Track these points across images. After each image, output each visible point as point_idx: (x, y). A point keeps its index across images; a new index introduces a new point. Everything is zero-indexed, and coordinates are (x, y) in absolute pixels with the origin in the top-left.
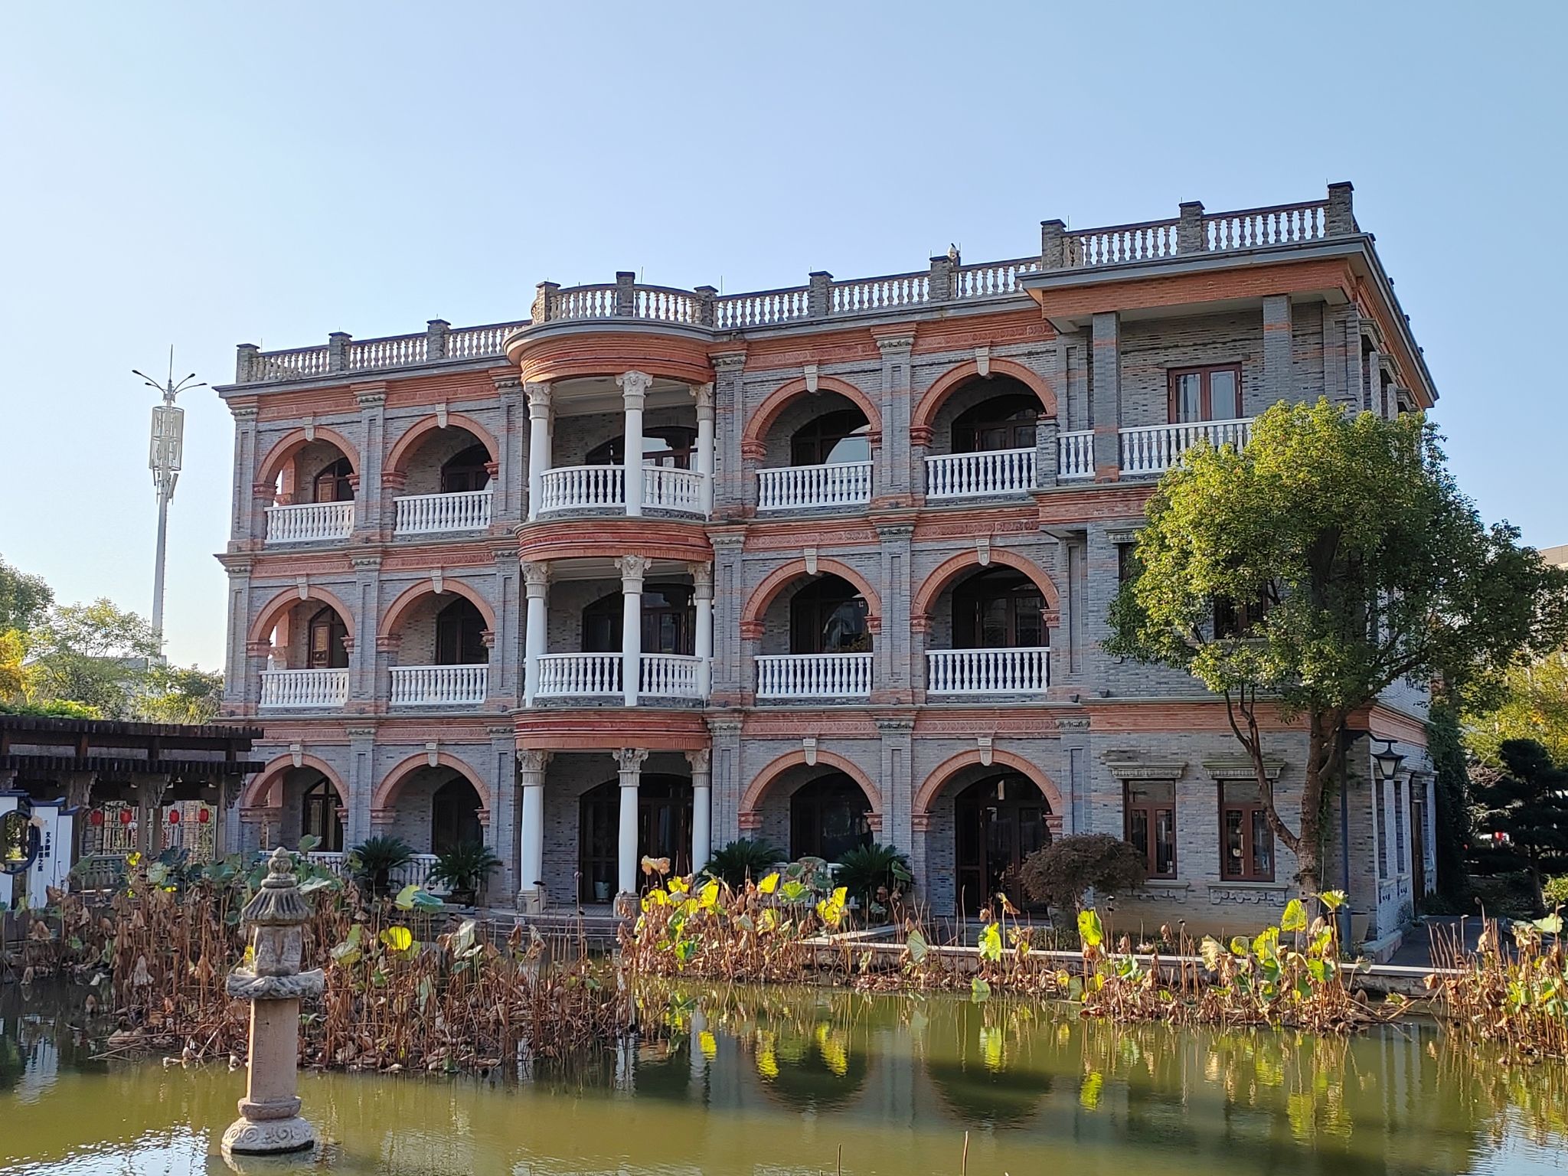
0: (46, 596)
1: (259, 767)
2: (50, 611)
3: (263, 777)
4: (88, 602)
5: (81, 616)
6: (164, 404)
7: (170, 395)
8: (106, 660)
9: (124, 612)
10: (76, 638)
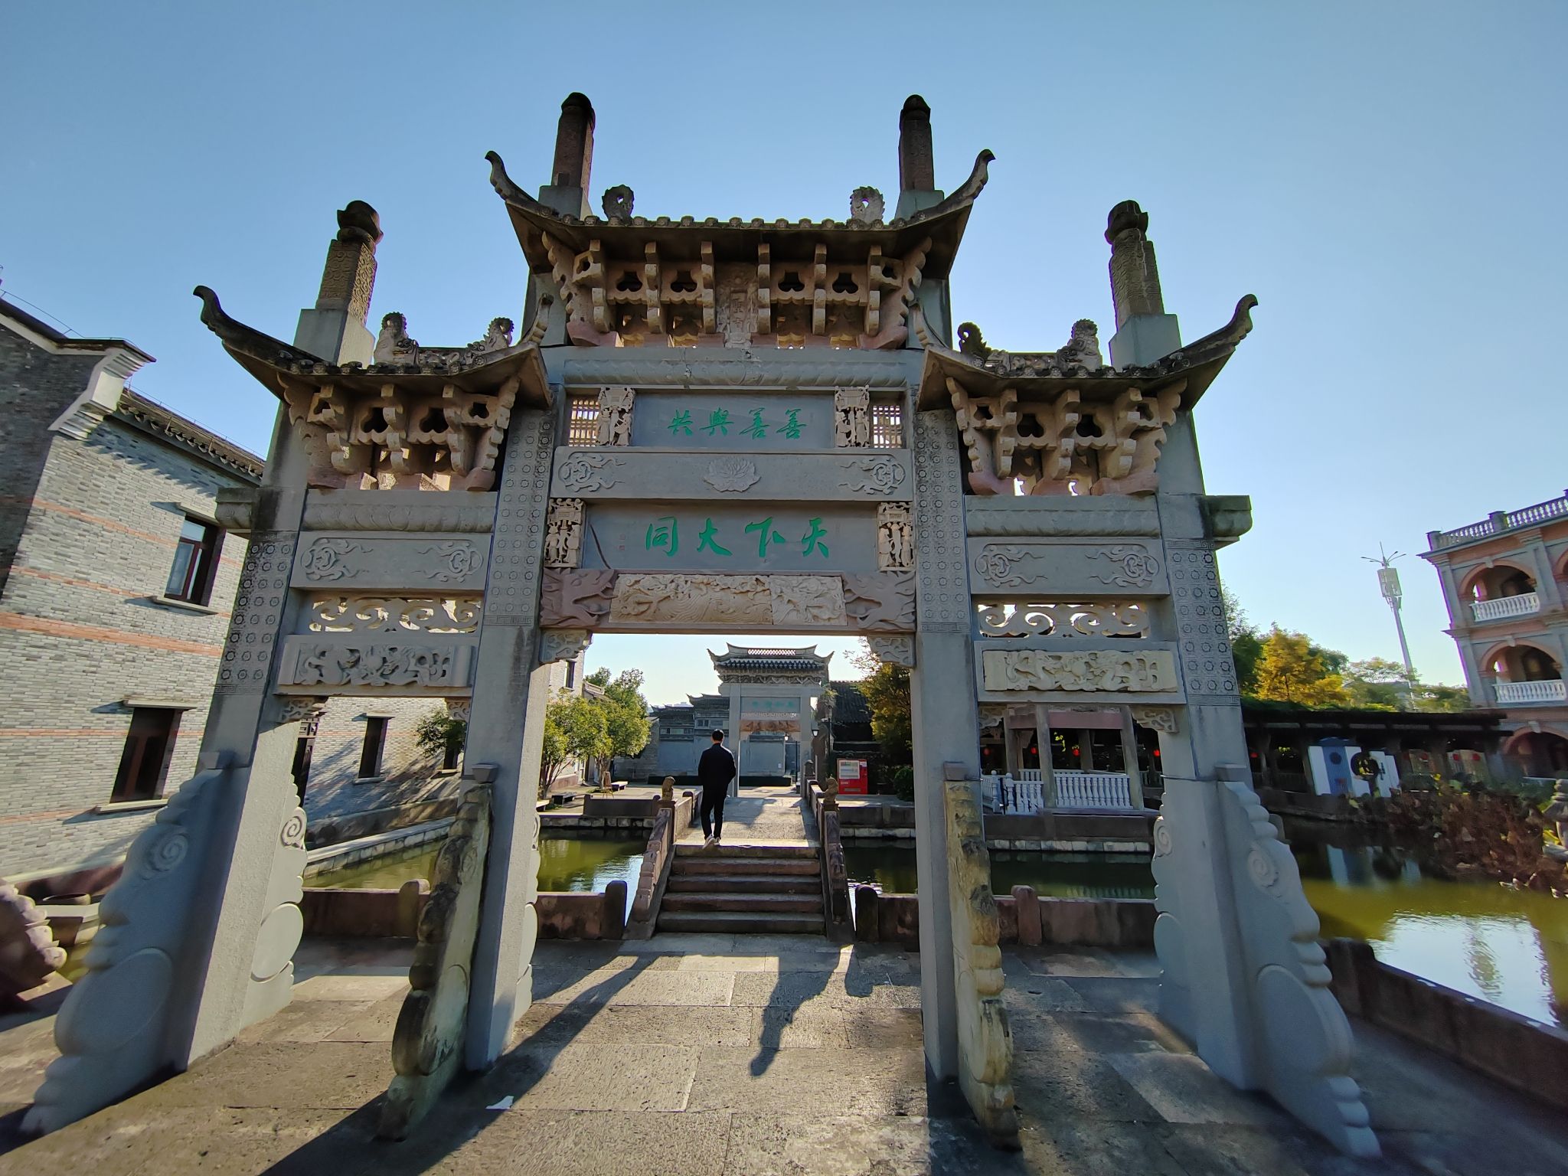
0: (1344, 659)
1: (1510, 733)
2: (1348, 665)
3: (1512, 739)
4: (1368, 659)
5: (1365, 665)
6: (1383, 568)
7: (1385, 563)
8: (1386, 684)
9: (1390, 662)
10: (1366, 675)
